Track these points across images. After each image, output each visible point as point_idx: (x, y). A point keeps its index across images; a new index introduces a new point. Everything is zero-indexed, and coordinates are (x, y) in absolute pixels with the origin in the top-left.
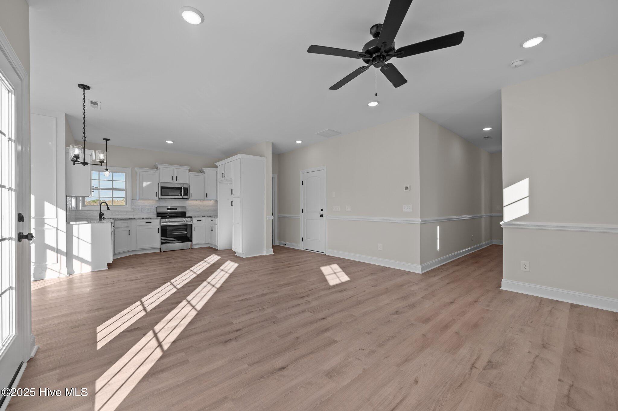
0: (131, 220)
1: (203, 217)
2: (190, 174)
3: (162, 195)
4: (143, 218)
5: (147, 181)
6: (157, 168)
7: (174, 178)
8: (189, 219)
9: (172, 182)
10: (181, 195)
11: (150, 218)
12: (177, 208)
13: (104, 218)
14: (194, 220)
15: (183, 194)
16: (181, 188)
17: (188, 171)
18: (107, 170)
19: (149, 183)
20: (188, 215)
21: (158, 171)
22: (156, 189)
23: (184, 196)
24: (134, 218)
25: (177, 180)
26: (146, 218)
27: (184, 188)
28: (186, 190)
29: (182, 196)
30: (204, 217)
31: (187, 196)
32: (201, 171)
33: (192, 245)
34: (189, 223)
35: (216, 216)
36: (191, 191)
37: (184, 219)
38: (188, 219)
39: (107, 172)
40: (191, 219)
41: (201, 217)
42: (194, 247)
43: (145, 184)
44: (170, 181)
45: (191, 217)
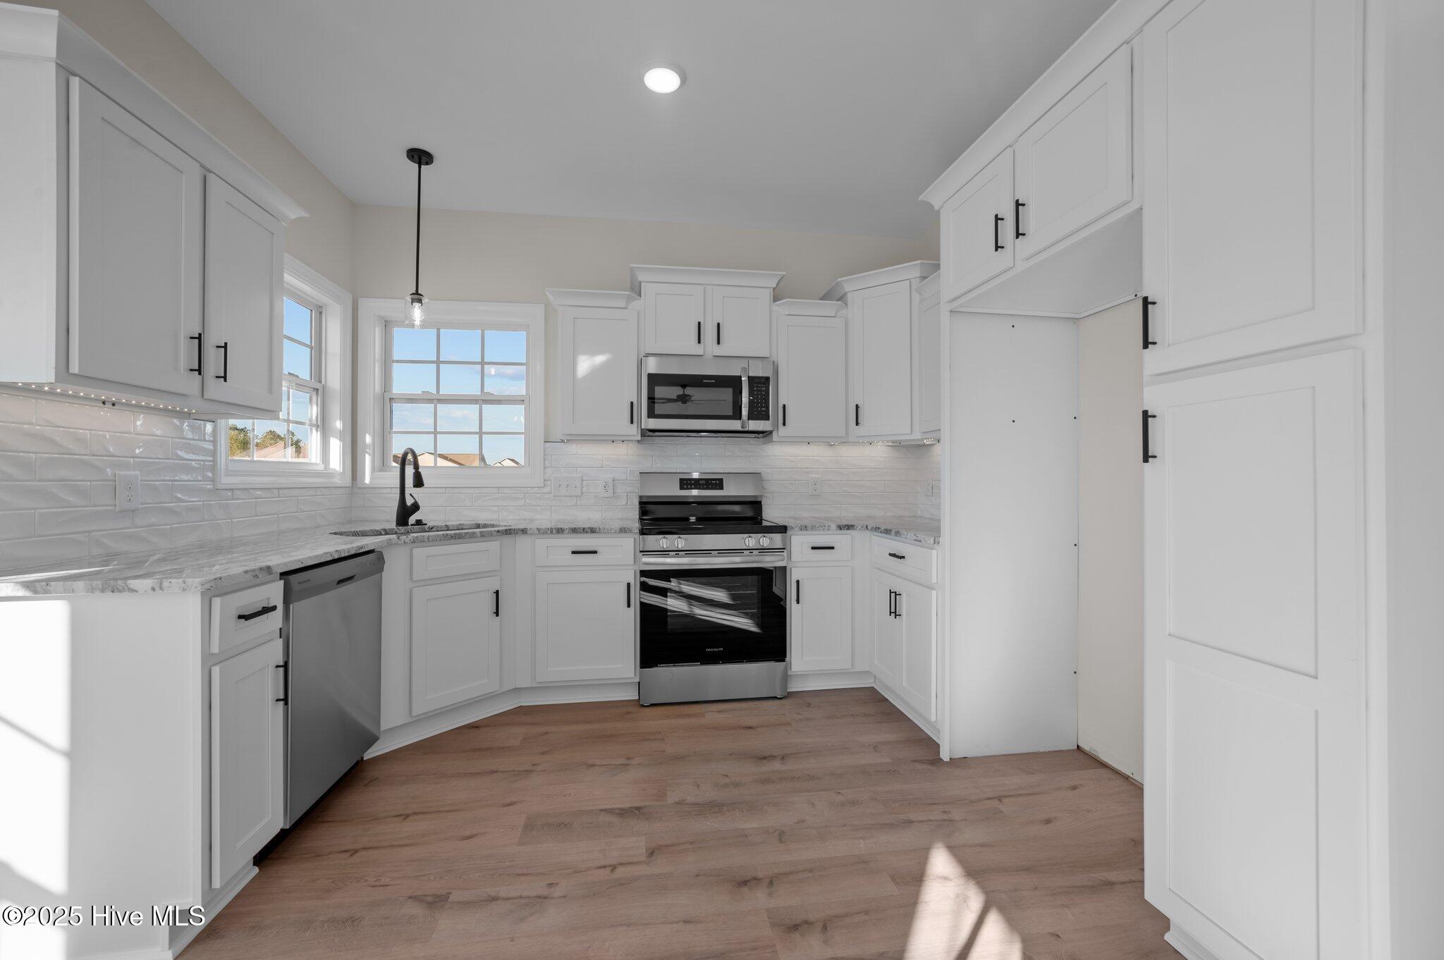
0: (507, 540)
1: (840, 528)
2: (781, 308)
3: (652, 414)
4: (560, 531)
5: (593, 353)
6: (637, 290)
7: (709, 334)
8: (777, 539)
9: (698, 350)
10: (737, 415)
11: (593, 531)
12: (721, 480)
13: (419, 522)
14: (799, 543)
15: (745, 412)
16: (737, 380)
17: (767, 295)
18: (417, 297)
19: (600, 359)
20: (771, 514)
21: (637, 304)
22: (631, 390)
23: (749, 418)
24: (522, 527)
25: (719, 343)
26: (574, 531)
27: (750, 379)
28: (761, 386)
29: (740, 418)
30: (849, 527)
31: (767, 418)
32: (834, 295)
33: (786, 677)
34: (769, 561)
35: (930, 530)
36: (785, 393)
37: (751, 541)
38: (765, 541)
39: (417, 305)
40: (784, 541)
41: (834, 526)
42: (795, 687)
43: (585, 365)
44: (692, 347)
45: (783, 529)
